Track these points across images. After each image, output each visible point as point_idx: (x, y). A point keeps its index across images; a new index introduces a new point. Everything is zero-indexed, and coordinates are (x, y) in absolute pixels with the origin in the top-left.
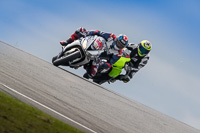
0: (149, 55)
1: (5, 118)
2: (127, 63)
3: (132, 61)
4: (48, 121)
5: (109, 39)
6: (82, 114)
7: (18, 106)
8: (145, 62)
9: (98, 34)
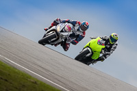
0: (117, 43)
1: (6, 80)
2: (103, 49)
3: (106, 47)
4: (36, 83)
5: (76, 25)
6: (59, 78)
7: (15, 72)
8: (115, 48)
9: (68, 22)
